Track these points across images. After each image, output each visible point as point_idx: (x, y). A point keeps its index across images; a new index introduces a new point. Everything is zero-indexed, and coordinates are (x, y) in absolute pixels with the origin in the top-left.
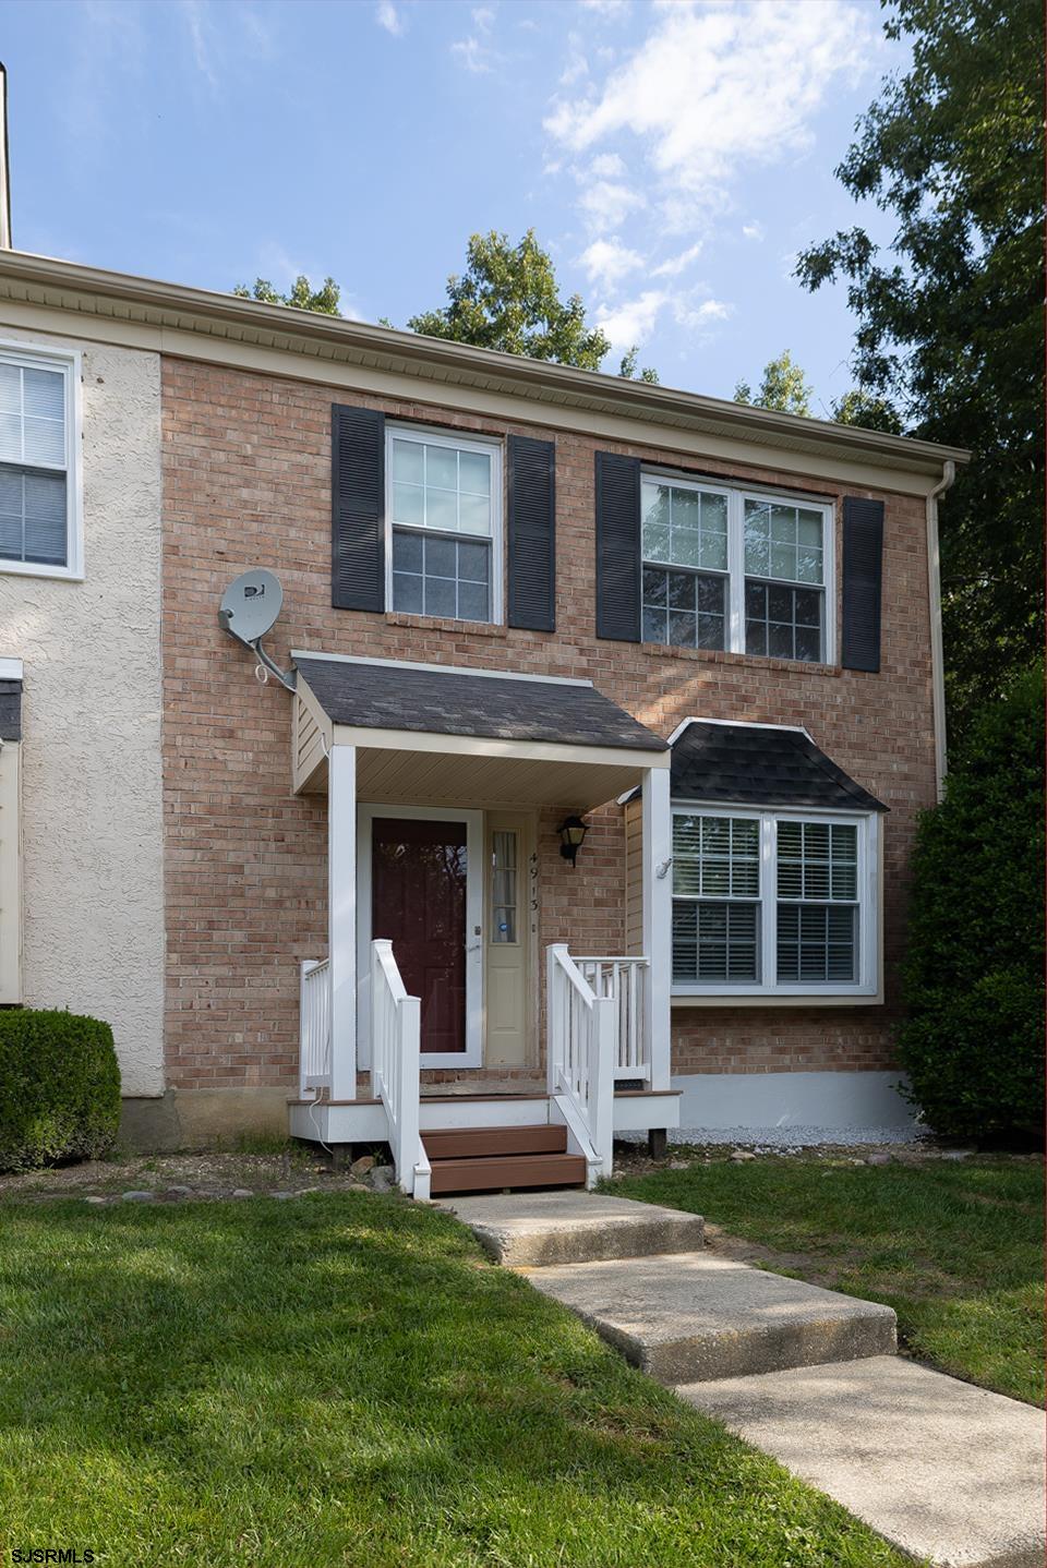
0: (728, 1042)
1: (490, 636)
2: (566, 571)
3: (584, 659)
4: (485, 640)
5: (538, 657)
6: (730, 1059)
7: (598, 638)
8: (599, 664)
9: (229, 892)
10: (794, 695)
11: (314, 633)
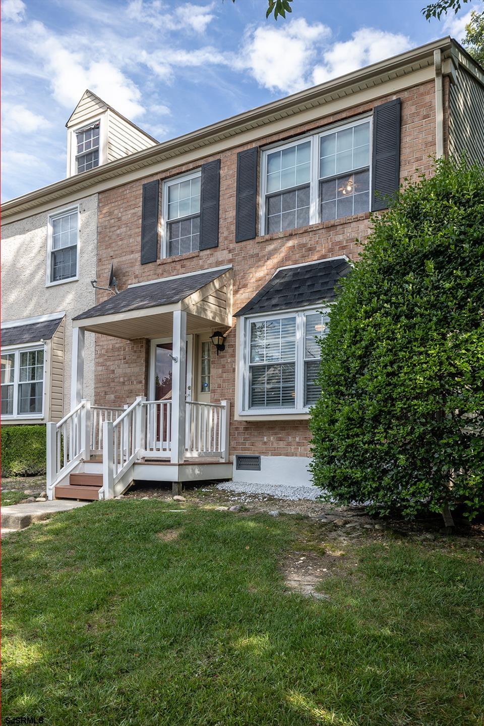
1: (194, 257)
2: (224, 216)
3: (230, 254)
4: (191, 260)
5: (212, 260)
7: (237, 242)
8: (237, 255)
9: (110, 380)
10: (340, 238)
11: (136, 277)
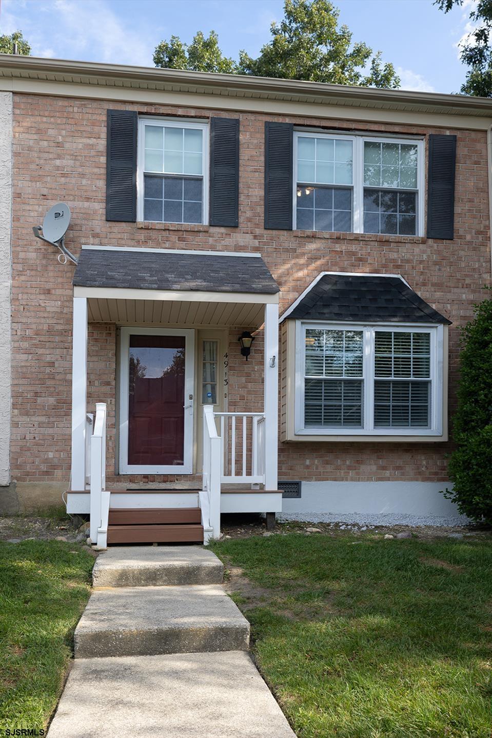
0: (348, 463)
1: (199, 232)
2: (246, 192)
3: (257, 241)
4: (195, 234)
5: (228, 241)
6: (349, 473)
7: (265, 229)
8: (265, 244)
9: (47, 376)
10: (394, 256)
11: (95, 236)
